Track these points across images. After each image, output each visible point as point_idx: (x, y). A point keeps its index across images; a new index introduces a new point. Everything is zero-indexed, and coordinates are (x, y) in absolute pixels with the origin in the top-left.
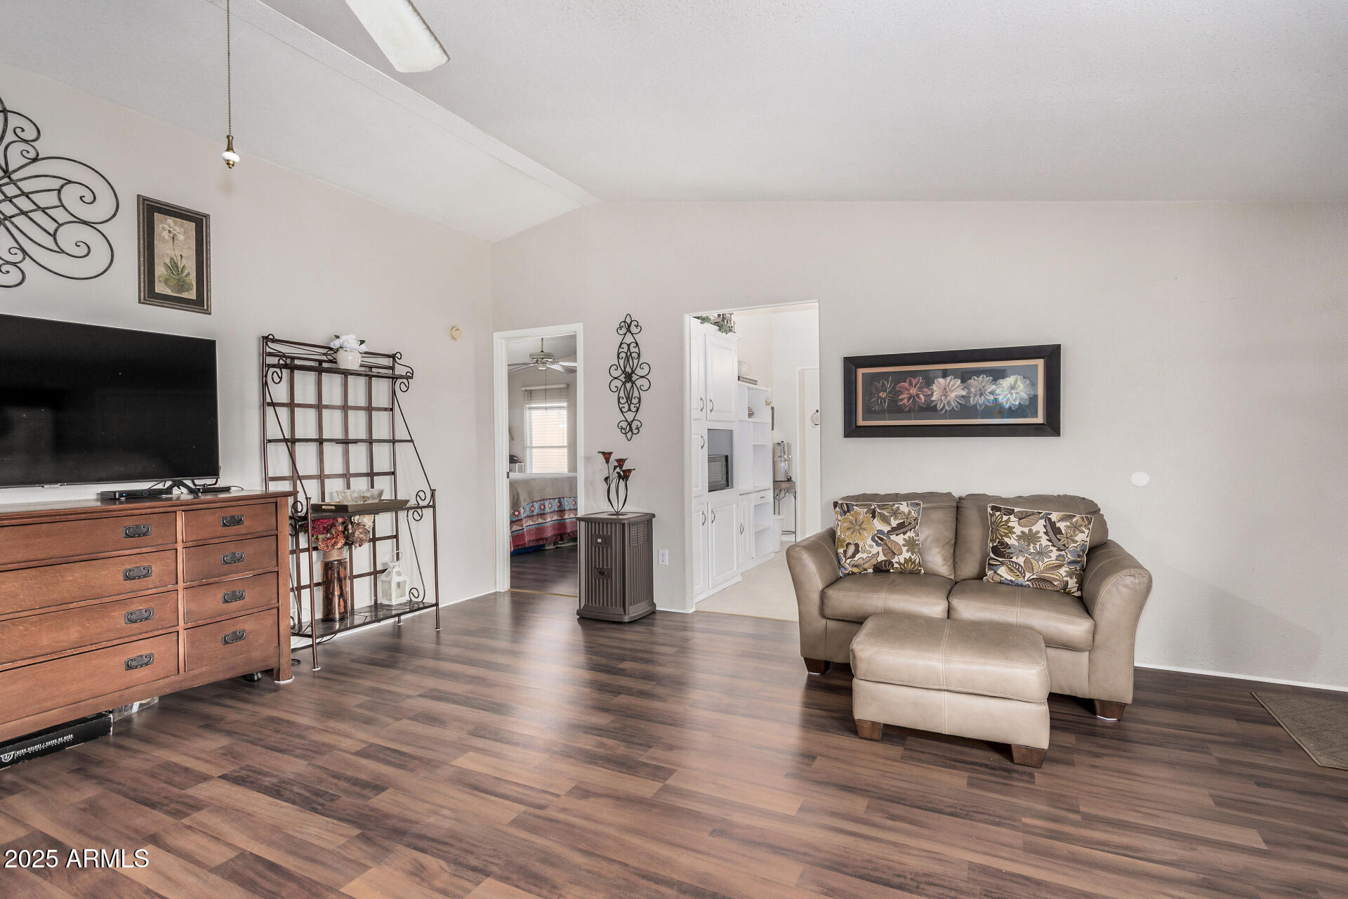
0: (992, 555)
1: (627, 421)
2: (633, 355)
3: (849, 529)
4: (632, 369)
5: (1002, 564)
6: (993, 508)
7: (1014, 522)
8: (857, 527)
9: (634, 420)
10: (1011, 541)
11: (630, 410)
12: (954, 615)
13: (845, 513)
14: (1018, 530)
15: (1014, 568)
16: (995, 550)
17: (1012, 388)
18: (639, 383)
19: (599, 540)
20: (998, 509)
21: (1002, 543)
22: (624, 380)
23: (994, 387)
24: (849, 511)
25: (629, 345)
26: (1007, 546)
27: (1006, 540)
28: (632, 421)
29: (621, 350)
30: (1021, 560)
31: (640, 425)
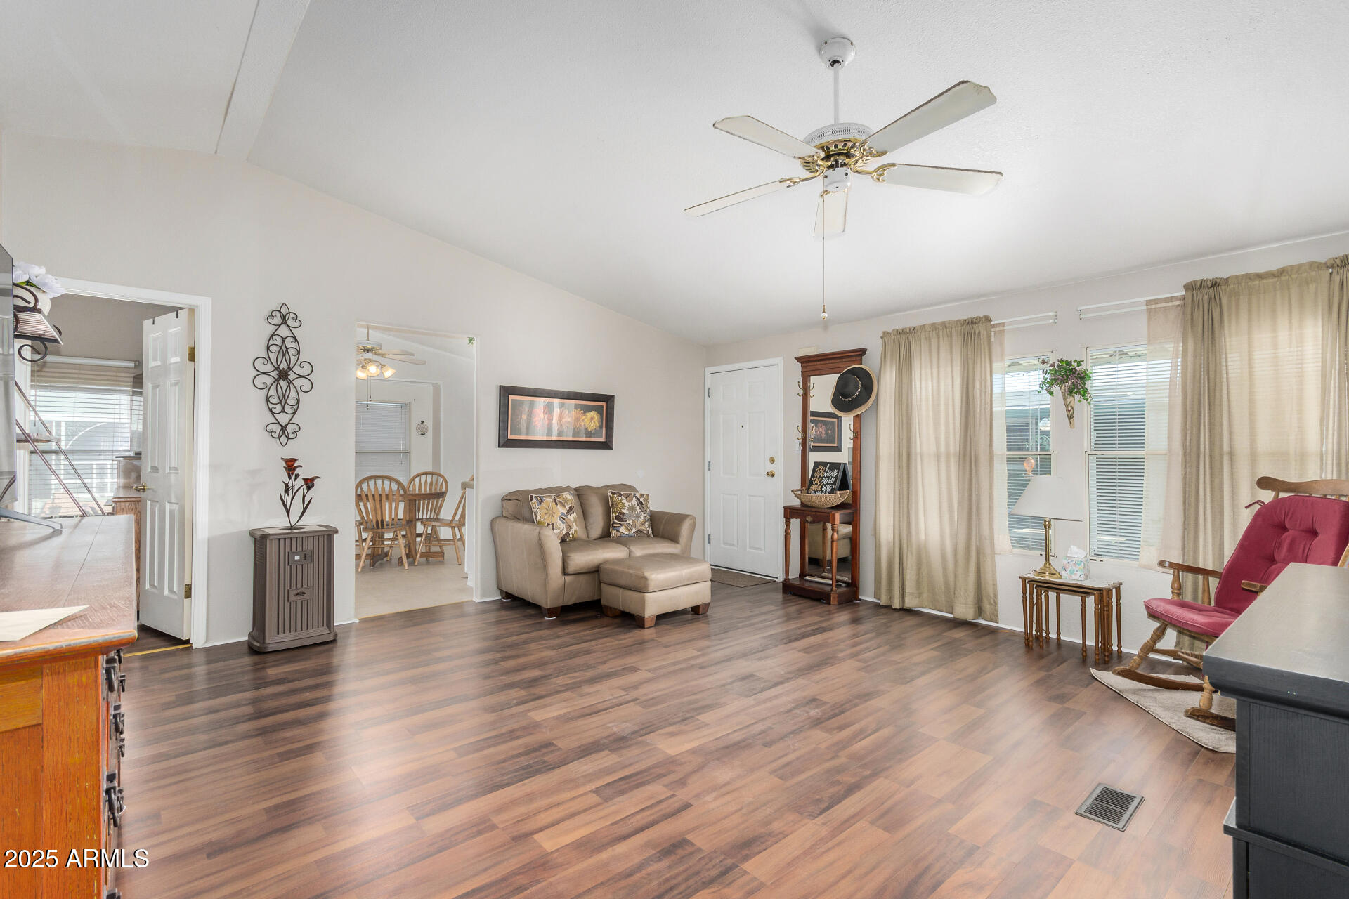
0: (616, 521)
1: (279, 423)
2: (291, 351)
3: (546, 514)
4: (289, 365)
5: (622, 525)
6: (612, 493)
7: (624, 501)
8: (551, 512)
9: (289, 423)
10: (625, 511)
11: (283, 411)
12: (632, 555)
13: (541, 503)
14: (627, 504)
15: (629, 527)
16: (617, 518)
17: (592, 419)
18: (298, 383)
19: (297, 558)
20: (615, 494)
21: (621, 513)
22: (276, 377)
23: (584, 417)
24: (542, 501)
25: (284, 340)
26: (624, 514)
27: (623, 511)
28: (287, 425)
29: (271, 342)
30: (630, 522)
31: (297, 429)
